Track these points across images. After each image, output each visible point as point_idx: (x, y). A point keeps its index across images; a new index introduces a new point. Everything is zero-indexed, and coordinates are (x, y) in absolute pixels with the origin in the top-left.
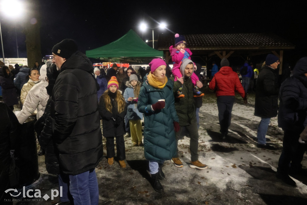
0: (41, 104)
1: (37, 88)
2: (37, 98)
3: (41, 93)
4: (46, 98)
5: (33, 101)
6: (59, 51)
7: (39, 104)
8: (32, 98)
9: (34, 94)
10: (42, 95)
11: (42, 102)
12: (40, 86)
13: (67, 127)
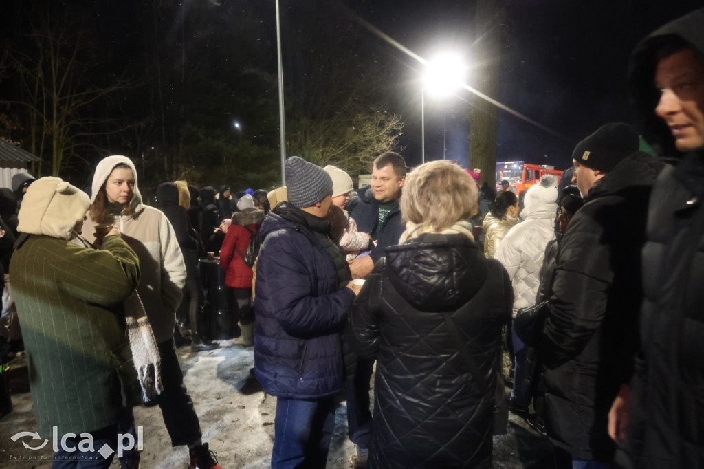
0: (524, 266)
1: (519, 232)
2: (518, 253)
3: (528, 243)
4: (536, 254)
5: (510, 259)
6: (587, 155)
7: (519, 268)
8: (508, 254)
9: (513, 246)
10: (529, 249)
11: (527, 262)
12: (525, 228)
13: (573, 335)
